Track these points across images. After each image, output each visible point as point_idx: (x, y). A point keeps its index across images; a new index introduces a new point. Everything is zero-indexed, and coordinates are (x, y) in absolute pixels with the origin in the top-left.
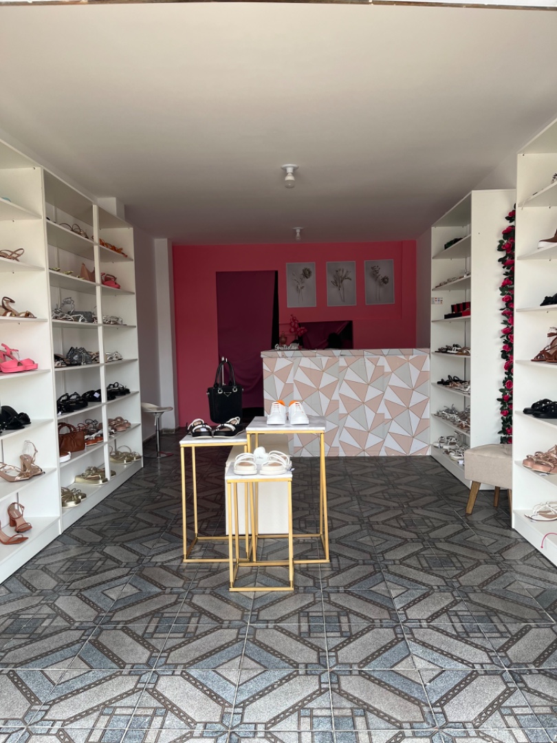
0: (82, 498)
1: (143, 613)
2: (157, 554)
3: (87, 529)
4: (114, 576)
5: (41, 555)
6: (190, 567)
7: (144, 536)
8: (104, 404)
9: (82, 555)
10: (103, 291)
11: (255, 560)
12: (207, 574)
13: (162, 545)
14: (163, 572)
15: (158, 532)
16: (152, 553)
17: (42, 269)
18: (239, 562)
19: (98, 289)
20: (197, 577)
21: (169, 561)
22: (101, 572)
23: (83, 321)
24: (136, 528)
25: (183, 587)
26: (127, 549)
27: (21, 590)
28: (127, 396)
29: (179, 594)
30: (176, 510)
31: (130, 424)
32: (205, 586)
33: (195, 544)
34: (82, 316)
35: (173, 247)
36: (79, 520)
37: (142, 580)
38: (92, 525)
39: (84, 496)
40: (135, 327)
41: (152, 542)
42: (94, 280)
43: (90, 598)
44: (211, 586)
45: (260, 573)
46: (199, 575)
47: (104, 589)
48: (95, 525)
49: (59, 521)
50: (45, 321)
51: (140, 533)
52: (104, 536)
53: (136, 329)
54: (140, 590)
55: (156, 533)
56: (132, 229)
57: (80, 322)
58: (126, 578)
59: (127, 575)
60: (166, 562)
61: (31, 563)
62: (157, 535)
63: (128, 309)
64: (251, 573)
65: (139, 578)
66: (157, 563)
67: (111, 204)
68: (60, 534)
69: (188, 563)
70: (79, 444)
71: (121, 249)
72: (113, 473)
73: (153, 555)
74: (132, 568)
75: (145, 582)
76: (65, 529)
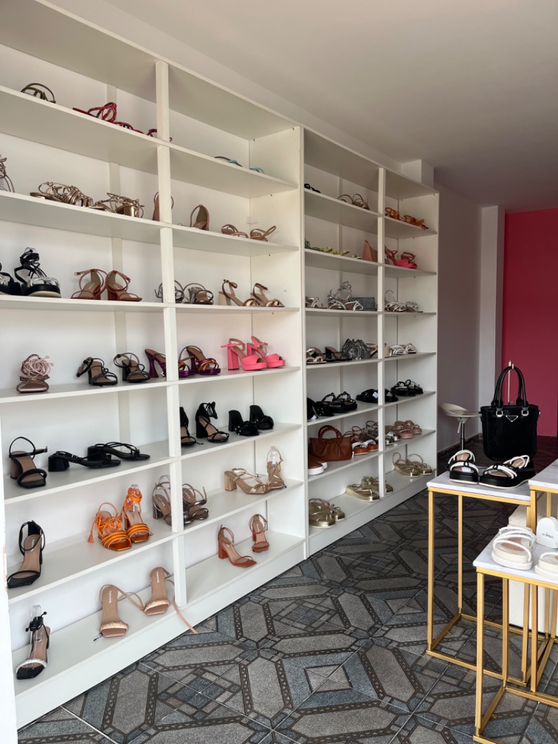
0: (339, 518)
1: (336, 733)
2: (398, 626)
3: (336, 558)
4: (330, 646)
5: (273, 584)
6: (433, 665)
7: (394, 590)
8: (381, 407)
9: (313, 597)
10: (386, 271)
11: (533, 689)
12: (453, 689)
13: (411, 611)
14: (393, 662)
15: (415, 588)
16: (393, 622)
17: (296, 249)
18: (509, 684)
19: (380, 270)
20: (435, 691)
21: (409, 644)
22: (320, 634)
23: (358, 308)
24: (391, 574)
25: (407, 703)
26: (365, 605)
27: (228, 631)
28: (417, 397)
29: (398, 714)
30: (450, 556)
31: (421, 430)
32: (441, 714)
33: (456, 624)
34: (357, 302)
35: (507, 216)
36: (335, 543)
37: (361, 667)
38: (345, 555)
39: (342, 516)
40: (435, 314)
41: (400, 602)
42: (375, 259)
43: (288, 674)
44: (450, 717)
45: (537, 717)
46: (441, 688)
47: (310, 665)
48: (348, 554)
49: (305, 544)
50: (296, 310)
51: (392, 583)
52: (349, 575)
53: (436, 318)
54: (350, 684)
55: (411, 588)
56: (437, 195)
57: (354, 311)
58: (343, 655)
59: (346, 650)
60: (404, 644)
61: (258, 592)
62: (412, 592)
63: (427, 293)
64: (520, 713)
65: (358, 662)
66: (392, 641)
67: (413, 168)
68: (305, 559)
69: (433, 657)
70: (344, 452)
71: (423, 221)
72: (389, 489)
73: (393, 626)
74: (358, 640)
75: (363, 672)
76: (312, 554)
